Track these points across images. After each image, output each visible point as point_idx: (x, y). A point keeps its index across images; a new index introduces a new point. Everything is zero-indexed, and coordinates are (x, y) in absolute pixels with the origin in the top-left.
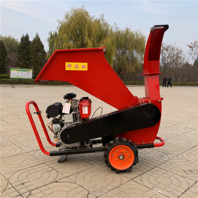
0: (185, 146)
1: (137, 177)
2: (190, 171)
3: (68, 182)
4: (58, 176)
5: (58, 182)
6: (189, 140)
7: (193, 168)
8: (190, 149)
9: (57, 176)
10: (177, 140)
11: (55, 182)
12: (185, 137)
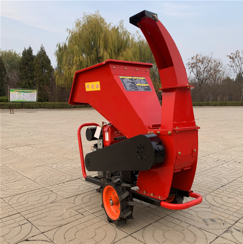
0: (211, 186)
1: (139, 230)
2: (212, 220)
3: (43, 241)
4: (32, 232)
5: (28, 241)
6: (218, 177)
7: (217, 215)
8: (218, 189)
9: (30, 231)
10: (203, 177)
11: (25, 240)
12: (214, 173)
